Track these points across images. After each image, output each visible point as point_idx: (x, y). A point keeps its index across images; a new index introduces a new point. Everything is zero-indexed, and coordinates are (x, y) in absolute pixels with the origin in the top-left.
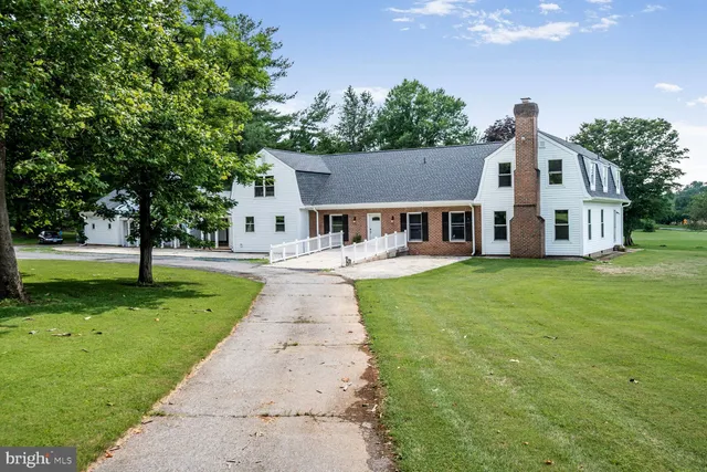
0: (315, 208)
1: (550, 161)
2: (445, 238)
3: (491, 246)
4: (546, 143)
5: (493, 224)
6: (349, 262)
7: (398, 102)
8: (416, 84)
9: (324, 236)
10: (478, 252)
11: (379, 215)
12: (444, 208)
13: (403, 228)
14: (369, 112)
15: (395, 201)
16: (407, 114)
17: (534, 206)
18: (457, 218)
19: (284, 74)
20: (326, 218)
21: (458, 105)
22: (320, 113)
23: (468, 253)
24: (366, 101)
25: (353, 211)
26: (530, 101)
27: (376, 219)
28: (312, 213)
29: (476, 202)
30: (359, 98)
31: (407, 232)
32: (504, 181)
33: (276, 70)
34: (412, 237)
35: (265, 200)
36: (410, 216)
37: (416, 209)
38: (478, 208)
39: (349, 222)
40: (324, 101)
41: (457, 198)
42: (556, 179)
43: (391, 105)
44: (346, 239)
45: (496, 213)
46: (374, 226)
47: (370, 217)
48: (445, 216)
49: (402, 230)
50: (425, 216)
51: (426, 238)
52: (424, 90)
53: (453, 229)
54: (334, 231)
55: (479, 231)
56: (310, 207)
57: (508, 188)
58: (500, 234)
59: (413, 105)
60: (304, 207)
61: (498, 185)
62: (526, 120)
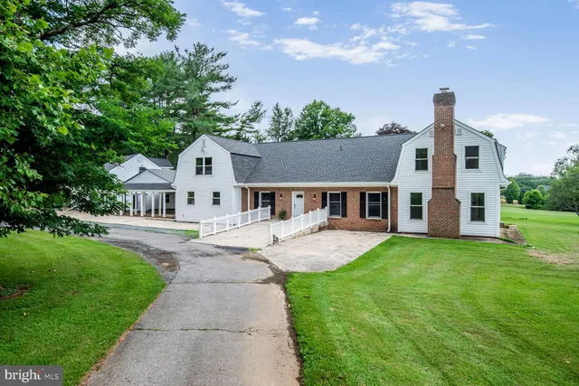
0: (247, 185)
1: (466, 147)
2: (362, 215)
3: (405, 223)
4: (463, 130)
5: (409, 205)
6: (276, 240)
7: (310, 115)
8: (322, 103)
9: (254, 210)
10: (394, 229)
11: (302, 193)
12: (362, 188)
13: (324, 206)
14: (290, 121)
15: (317, 181)
16: (316, 122)
17: (451, 189)
18: (374, 197)
19: (229, 87)
20: (256, 195)
21: (349, 118)
22: (255, 116)
23: (384, 230)
24: (288, 114)
25: (279, 189)
26: (448, 91)
27: (299, 196)
28: (244, 190)
29: (393, 183)
30: (283, 112)
31: (327, 208)
32: (421, 165)
33: (224, 84)
34: (332, 213)
35: (204, 178)
36: (331, 194)
37: (336, 189)
38: (394, 190)
39: (276, 199)
40: (258, 108)
41: (374, 180)
42: (472, 164)
43: (304, 117)
44: (273, 212)
45: (412, 194)
46: (298, 204)
47: (294, 194)
48: (363, 195)
49: (323, 207)
50: (344, 195)
51: (344, 215)
52: (327, 107)
53: (369, 207)
54: (263, 206)
55: (395, 210)
56: (242, 184)
57: (424, 172)
58: (416, 213)
59: (319, 118)
60: (237, 184)
61: (414, 168)
62: (445, 108)
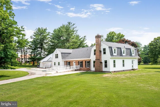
0: (65, 60)
1: (103, 49)
2: (86, 67)
3: (93, 69)
5: (93, 64)
6: (57, 72)
9: (67, 66)
12: (85, 60)
13: (79, 64)
17: (99, 59)
18: (88, 62)
20: (67, 62)
25: (71, 61)
28: (65, 62)
29: (90, 59)
34: (80, 66)
35: (57, 59)
36: (80, 62)
37: (81, 60)
39: (70, 63)
42: (105, 53)
45: (94, 61)
47: (74, 62)
48: (86, 62)
50: (82, 62)
51: (82, 67)
53: (87, 65)
60: (62, 60)
61: (94, 54)
62: (97, 39)
